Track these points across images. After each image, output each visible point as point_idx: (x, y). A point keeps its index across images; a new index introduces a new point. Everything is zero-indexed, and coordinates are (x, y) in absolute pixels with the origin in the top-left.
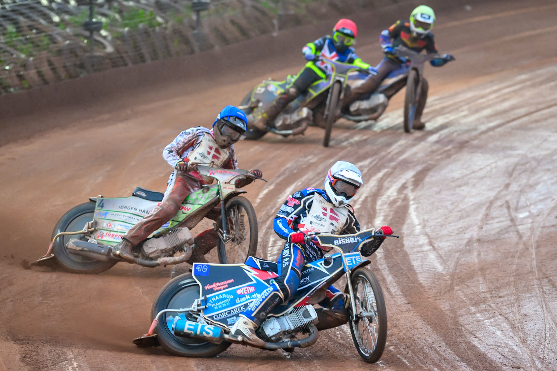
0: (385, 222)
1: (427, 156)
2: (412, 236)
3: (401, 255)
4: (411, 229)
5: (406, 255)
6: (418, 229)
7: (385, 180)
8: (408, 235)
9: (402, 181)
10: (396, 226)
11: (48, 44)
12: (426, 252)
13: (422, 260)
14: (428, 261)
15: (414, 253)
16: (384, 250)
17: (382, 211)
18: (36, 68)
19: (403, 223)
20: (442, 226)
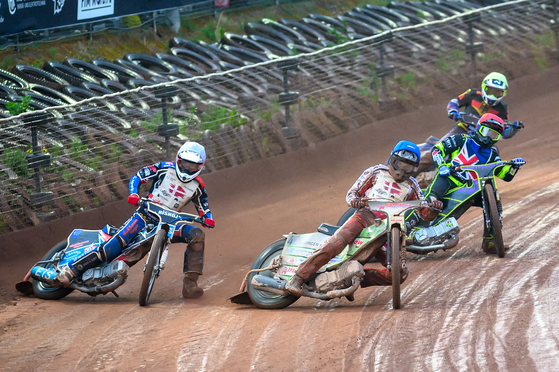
0: (507, 327)
1: (552, 249)
2: (537, 340)
3: (525, 362)
4: (536, 333)
5: (531, 362)
6: (544, 332)
7: (505, 280)
8: (533, 340)
9: (525, 279)
10: (519, 330)
11: (118, 155)
12: (554, 357)
13: (550, 366)
14: (556, 367)
15: (540, 359)
16: (506, 358)
17: (503, 315)
18: (107, 182)
19: (527, 327)
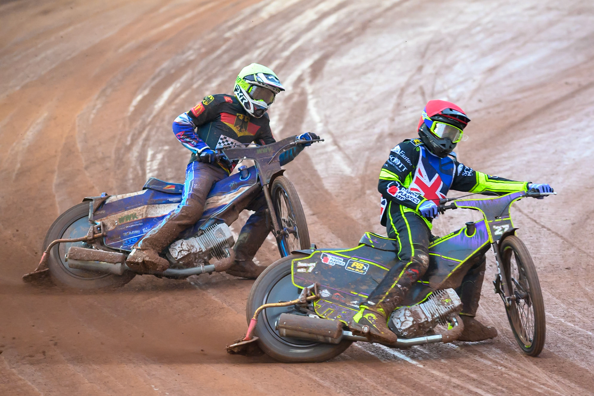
9: (298, 72)
12: (331, 152)
13: (326, 163)
14: (333, 163)
20: (347, 121)
